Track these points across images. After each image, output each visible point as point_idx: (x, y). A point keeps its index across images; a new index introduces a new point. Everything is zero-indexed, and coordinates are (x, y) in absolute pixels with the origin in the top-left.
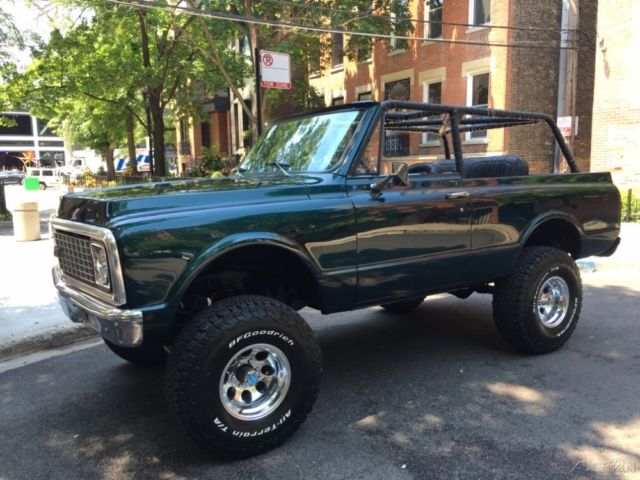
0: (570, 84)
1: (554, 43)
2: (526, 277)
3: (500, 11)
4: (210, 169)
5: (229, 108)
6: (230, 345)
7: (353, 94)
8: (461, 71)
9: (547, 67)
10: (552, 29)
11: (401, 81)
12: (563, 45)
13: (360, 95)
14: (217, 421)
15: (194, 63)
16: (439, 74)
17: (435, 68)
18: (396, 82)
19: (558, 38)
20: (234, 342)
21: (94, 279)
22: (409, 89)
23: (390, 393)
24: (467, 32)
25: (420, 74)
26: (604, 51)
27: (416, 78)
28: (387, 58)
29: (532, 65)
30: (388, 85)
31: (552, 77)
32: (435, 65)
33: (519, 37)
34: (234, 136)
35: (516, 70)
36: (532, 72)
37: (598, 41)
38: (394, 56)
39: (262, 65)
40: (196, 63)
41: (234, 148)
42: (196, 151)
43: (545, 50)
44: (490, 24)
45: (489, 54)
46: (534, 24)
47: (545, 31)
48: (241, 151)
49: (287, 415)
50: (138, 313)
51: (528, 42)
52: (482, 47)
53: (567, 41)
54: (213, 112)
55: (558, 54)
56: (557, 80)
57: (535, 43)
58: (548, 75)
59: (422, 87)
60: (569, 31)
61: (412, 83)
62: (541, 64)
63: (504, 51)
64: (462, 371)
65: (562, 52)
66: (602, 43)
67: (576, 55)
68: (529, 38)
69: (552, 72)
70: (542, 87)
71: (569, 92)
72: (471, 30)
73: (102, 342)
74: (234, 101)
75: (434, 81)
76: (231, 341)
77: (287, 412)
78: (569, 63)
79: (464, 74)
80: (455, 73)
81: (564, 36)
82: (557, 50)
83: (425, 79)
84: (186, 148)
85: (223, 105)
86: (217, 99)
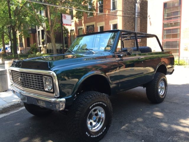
0: (138, 27)
1: (134, 16)
2: (156, 81)
3: (120, 6)
4: (34, 51)
5: (36, 32)
6: (90, 108)
7: (77, 29)
8: (109, 23)
9: (132, 23)
10: (133, 12)
11: (92, 25)
12: (136, 16)
13: (79, 29)
14: (87, 133)
15: (26, 18)
16: (103, 24)
17: (101, 22)
18: (90, 26)
19: (135, 14)
20: (91, 107)
21: (43, 88)
22: (94, 28)
23: (125, 118)
24: (111, 12)
25: (97, 23)
26: (150, 18)
27: (96, 25)
28: (87, 19)
29: (128, 22)
30: (87, 27)
31: (134, 25)
32: (101, 21)
33: (125, 14)
34: (38, 41)
35: (124, 23)
36: (128, 24)
37: (148, 16)
38: (89, 18)
39: (63, 19)
40: (27, 18)
41: (38, 45)
42: (25, 46)
43: (132, 18)
44: (117, 10)
45: (117, 18)
46: (129, 10)
47: (132, 12)
48: (41, 46)
49: (105, 129)
50: (63, 99)
51: (127, 15)
52: (115, 16)
53: (137, 15)
54: (31, 34)
55: (135, 19)
56: (135, 26)
57: (129, 16)
58: (132, 25)
59: (98, 27)
60: (138, 13)
61: (95, 26)
62: (131, 22)
63: (121, 17)
64: (141, 110)
65: (136, 19)
66: (149, 16)
67: (140, 19)
68: (128, 14)
69: (133, 24)
70: (131, 28)
71: (138, 30)
72: (112, 11)
73: (24, 108)
74: (38, 30)
75: (101, 26)
76: (90, 106)
77: (104, 128)
78: (138, 22)
79: (110, 24)
80: (107, 24)
81: (136, 14)
82: (134, 18)
83: (98, 25)
84: (21, 45)
85: (34, 31)
86: (32, 30)
